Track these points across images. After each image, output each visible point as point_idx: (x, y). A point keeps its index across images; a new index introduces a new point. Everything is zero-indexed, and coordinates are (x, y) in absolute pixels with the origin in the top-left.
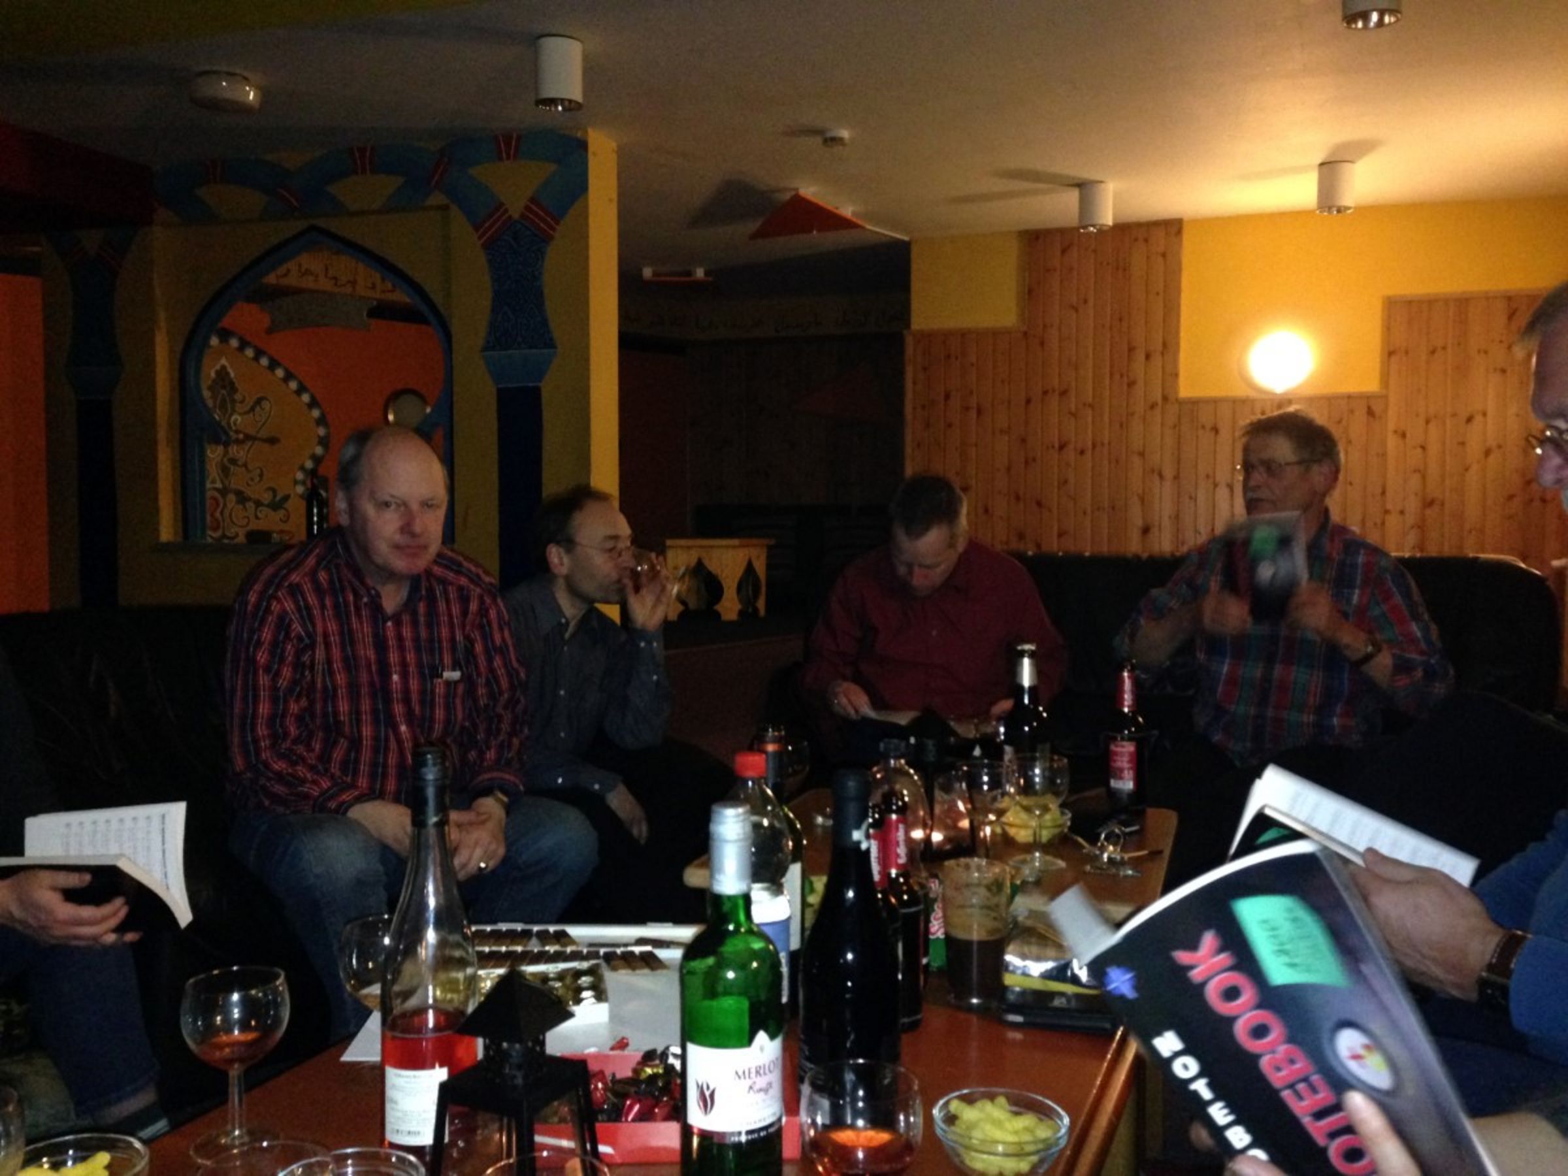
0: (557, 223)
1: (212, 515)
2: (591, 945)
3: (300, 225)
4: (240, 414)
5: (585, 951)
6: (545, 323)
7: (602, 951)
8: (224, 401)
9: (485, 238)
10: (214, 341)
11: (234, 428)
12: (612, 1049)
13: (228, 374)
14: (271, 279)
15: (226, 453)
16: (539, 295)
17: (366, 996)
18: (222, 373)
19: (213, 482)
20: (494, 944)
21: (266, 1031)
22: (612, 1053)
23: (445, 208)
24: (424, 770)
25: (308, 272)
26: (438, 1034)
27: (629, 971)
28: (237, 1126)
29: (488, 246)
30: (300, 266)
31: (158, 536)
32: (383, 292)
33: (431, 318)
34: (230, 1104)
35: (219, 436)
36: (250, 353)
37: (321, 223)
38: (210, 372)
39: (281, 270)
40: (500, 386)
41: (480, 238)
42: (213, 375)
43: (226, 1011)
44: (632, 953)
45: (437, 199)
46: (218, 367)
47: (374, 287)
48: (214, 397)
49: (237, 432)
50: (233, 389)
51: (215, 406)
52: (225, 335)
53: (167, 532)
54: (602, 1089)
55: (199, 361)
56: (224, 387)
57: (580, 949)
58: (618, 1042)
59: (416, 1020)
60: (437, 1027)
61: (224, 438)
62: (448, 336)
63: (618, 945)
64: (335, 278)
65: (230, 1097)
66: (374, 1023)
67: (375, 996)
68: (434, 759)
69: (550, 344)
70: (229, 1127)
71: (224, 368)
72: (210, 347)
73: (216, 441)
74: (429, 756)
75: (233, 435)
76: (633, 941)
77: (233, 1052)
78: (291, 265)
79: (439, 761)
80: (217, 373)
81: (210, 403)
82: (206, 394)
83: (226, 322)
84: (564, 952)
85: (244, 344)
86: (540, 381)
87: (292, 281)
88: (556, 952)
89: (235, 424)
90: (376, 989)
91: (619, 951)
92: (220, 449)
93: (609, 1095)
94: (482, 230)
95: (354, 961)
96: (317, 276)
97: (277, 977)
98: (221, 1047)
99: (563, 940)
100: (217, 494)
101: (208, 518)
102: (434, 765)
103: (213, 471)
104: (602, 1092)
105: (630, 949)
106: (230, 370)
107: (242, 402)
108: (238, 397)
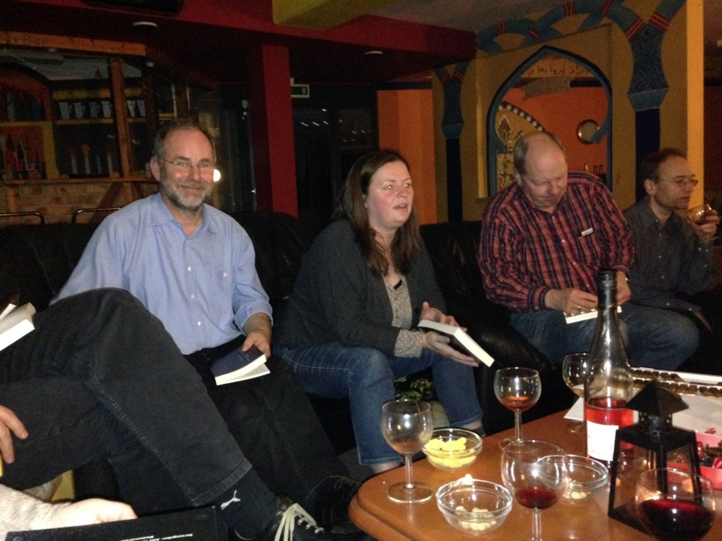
0: (669, 21)
1: (500, 186)
2: (692, 383)
3: (540, 46)
4: (511, 140)
5: (689, 385)
6: (662, 75)
7: (698, 386)
8: (504, 134)
9: (630, 36)
10: (501, 108)
11: (509, 146)
12: (706, 432)
13: (506, 122)
14: (525, 75)
15: (505, 157)
16: (659, 60)
17: (576, 389)
18: (504, 122)
19: (500, 171)
20: (639, 377)
21: (531, 396)
22: (706, 434)
23: (610, 25)
24: (604, 282)
25: (542, 70)
26: (613, 409)
27: (715, 398)
28: (519, 437)
29: (631, 41)
30: (539, 67)
31: (478, 196)
32: (577, 73)
33: (602, 82)
34: (516, 428)
35: (503, 149)
36: (516, 111)
37: (548, 44)
38: (499, 122)
39: (530, 70)
40: (637, 111)
41: (627, 37)
42: (500, 123)
43: (513, 387)
44: (716, 389)
45: (605, 21)
46: (502, 120)
47: (573, 71)
48: (500, 133)
49: (510, 148)
50: (508, 129)
51: (501, 137)
52: (505, 104)
53: (482, 193)
54: (701, 451)
55: (494, 117)
56: (504, 128)
57: (686, 384)
58: (710, 430)
59: (601, 401)
60: (613, 406)
61: (505, 150)
62: (610, 90)
63: (708, 385)
64: (555, 71)
65: (516, 425)
66: (580, 403)
67: (581, 390)
68: (610, 277)
69: (665, 86)
70: (515, 437)
71: (505, 119)
72: (499, 111)
73: (501, 152)
74: (607, 275)
75: (509, 150)
76: (716, 383)
77: (516, 404)
78: (534, 67)
79: (612, 277)
80: (502, 122)
81: (499, 135)
82: (497, 132)
83: (505, 99)
84: (677, 385)
85: (513, 107)
86: (659, 106)
87: (535, 75)
88: (672, 384)
89: (509, 145)
90: (581, 387)
91: (708, 387)
92: (503, 155)
93: (705, 454)
94: (628, 33)
95: (570, 373)
96: (546, 71)
97: (535, 373)
98: (511, 401)
99: (676, 379)
100: (502, 177)
101: (498, 187)
102: (610, 279)
103: (500, 167)
104: (701, 452)
105: (714, 387)
106: (507, 120)
107: (512, 134)
108: (510, 132)
